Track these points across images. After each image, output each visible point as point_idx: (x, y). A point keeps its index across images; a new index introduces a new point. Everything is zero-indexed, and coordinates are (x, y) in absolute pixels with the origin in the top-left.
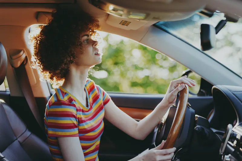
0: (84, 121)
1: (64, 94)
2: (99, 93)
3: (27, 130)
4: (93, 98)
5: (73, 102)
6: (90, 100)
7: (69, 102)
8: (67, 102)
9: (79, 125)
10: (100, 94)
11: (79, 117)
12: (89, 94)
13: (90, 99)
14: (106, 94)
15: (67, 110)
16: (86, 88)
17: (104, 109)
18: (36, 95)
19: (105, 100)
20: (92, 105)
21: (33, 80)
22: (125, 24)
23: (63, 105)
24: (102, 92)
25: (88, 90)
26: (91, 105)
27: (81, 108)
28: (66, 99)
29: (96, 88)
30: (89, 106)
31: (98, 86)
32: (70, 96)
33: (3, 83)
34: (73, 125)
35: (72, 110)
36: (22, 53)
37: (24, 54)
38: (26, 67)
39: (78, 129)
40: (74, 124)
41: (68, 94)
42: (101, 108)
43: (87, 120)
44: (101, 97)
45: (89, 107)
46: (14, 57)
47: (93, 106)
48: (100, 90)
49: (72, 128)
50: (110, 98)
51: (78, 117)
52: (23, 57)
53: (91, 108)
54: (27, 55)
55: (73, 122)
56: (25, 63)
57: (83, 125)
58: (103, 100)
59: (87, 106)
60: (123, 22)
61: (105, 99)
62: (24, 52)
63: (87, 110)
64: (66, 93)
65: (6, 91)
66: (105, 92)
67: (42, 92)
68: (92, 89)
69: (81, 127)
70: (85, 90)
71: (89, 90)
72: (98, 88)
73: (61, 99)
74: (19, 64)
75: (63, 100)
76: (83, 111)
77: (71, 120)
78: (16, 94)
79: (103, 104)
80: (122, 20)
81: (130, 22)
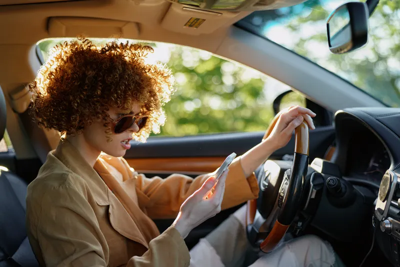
22: (194, 25)
33: (3, 140)
36: (27, 88)
46: (15, 96)
60: (191, 21)
65: (8, 152)
74: (25, 106)
78: (25, 155)
80: (192, 18)
81: (205, 20)
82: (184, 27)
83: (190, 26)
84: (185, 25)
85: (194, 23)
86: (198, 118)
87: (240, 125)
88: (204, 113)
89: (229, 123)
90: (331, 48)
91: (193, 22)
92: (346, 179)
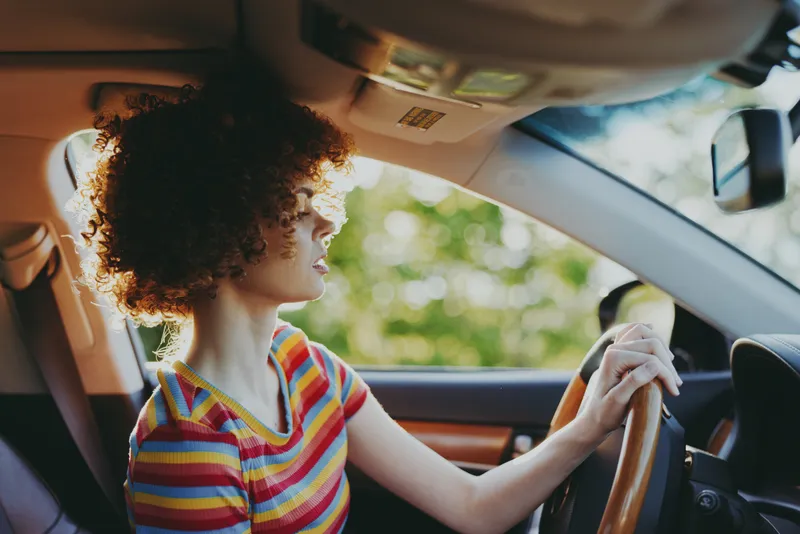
0: (275, 491)
1: (193, 393)
2: (325, 375)
3: (64, 516)
4: (303, 394)
5: (230, 425)
6: (295, 403)
7: (210, 426)
8: (205, 428)
9: (253, 509)
10: (331, 380)
11: (251, 482)
12: (289, 378)
13: (292, 395)
14: (351, 376)
15: (206, 461)
16: (274, 357)
17: (344, 431)
18: (94, 386)
19: (350, 399)
20: (302, 419)
21: (80, 335)
22: (420, 121)
23: (188, 442)
24: (337, 370)
25: (283, 364)
26: (299, 419)
27: (262, 441)
28: (199, 414)
29: (312, 355)
30: (291, 427)
31: (321, 347)
32: (216, 399)
34: (228, 513)
35: (224, 457)
36: (40, 234)
37: (48, 238)
38: (57, 285)
39: (252, 523)
40: (233, 509)
41: (208, 395)
42: (332, 431)
43: (284, 485)
44: (335, 391)
45: (291, 429)
46: (11, 252)
47: (303, 426)
48: (330, 363)
49: (223, 527)
50: (368, 388)
51: (247, 481)
52: (45, 250)
53: (299, 431)
54: (59, 244)
55: (226, 501)
56: (50, 272)
57: (271, 508)
58: (343, 400)
59: (284, 427)
60: (414, 114)
61: (349, 395)
62: (47, 231)
63: (285, 443)
64: (199, 390)
66: (348, 368)
67: (113, 377)
68: (299, 360)
69: (262, 517)
70: (271, 362)
71: (288, 365)
72: (320, 356)
73: (183, 418)
74: (29, 276)
75: (187, 419)
76: (268, 450)
77: (219, 495)
79: (342, 413)
80: (414, 108)
81: (443, 114)
82: (399, 125)
83: (412, 124)
84: (400, 122)
85: (421, 118)
86: (437, 323)
87: (537, 347)
88: (451, 313)
89: (510, 343)
90: (718, 198)
91: (419, 115)
92: (748, 498)
